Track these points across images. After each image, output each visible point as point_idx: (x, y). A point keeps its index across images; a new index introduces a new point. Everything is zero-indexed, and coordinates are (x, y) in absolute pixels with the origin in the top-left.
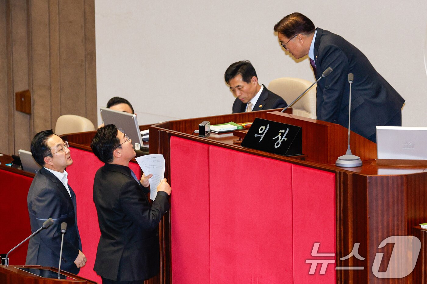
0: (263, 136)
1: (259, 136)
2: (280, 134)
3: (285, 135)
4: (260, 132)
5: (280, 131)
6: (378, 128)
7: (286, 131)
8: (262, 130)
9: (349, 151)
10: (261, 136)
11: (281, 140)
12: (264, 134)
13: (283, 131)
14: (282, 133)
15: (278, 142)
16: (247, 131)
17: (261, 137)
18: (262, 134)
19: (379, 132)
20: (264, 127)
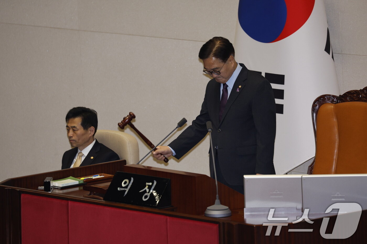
0: (127, 190)
1: (123, 189)
2: (147, 187)
3: (153, 187)
4: (123, 185)
5: (147, 184)
6: (246, 177)
7: (153, 183)
8: (125, 183)
9: (217, 201)
10: (126, 189)
11: (149, 192)
12: (129, 187)
13: (150, 184)
14: (149, 185)
15: (146, 194)
16: (109, 184)
17: (126, 191)
18: (126, 187)
19: (247, 181)
20: (127, 181)
